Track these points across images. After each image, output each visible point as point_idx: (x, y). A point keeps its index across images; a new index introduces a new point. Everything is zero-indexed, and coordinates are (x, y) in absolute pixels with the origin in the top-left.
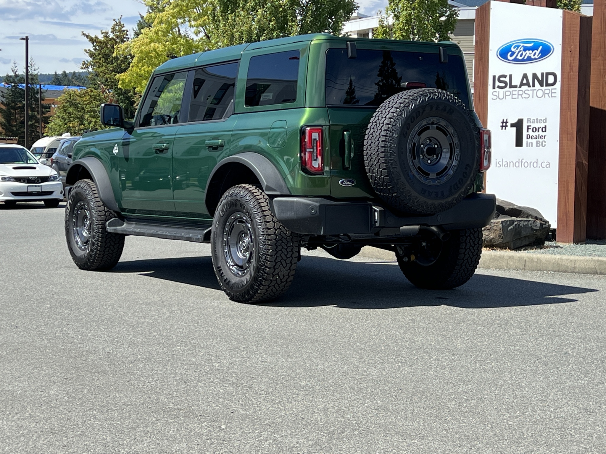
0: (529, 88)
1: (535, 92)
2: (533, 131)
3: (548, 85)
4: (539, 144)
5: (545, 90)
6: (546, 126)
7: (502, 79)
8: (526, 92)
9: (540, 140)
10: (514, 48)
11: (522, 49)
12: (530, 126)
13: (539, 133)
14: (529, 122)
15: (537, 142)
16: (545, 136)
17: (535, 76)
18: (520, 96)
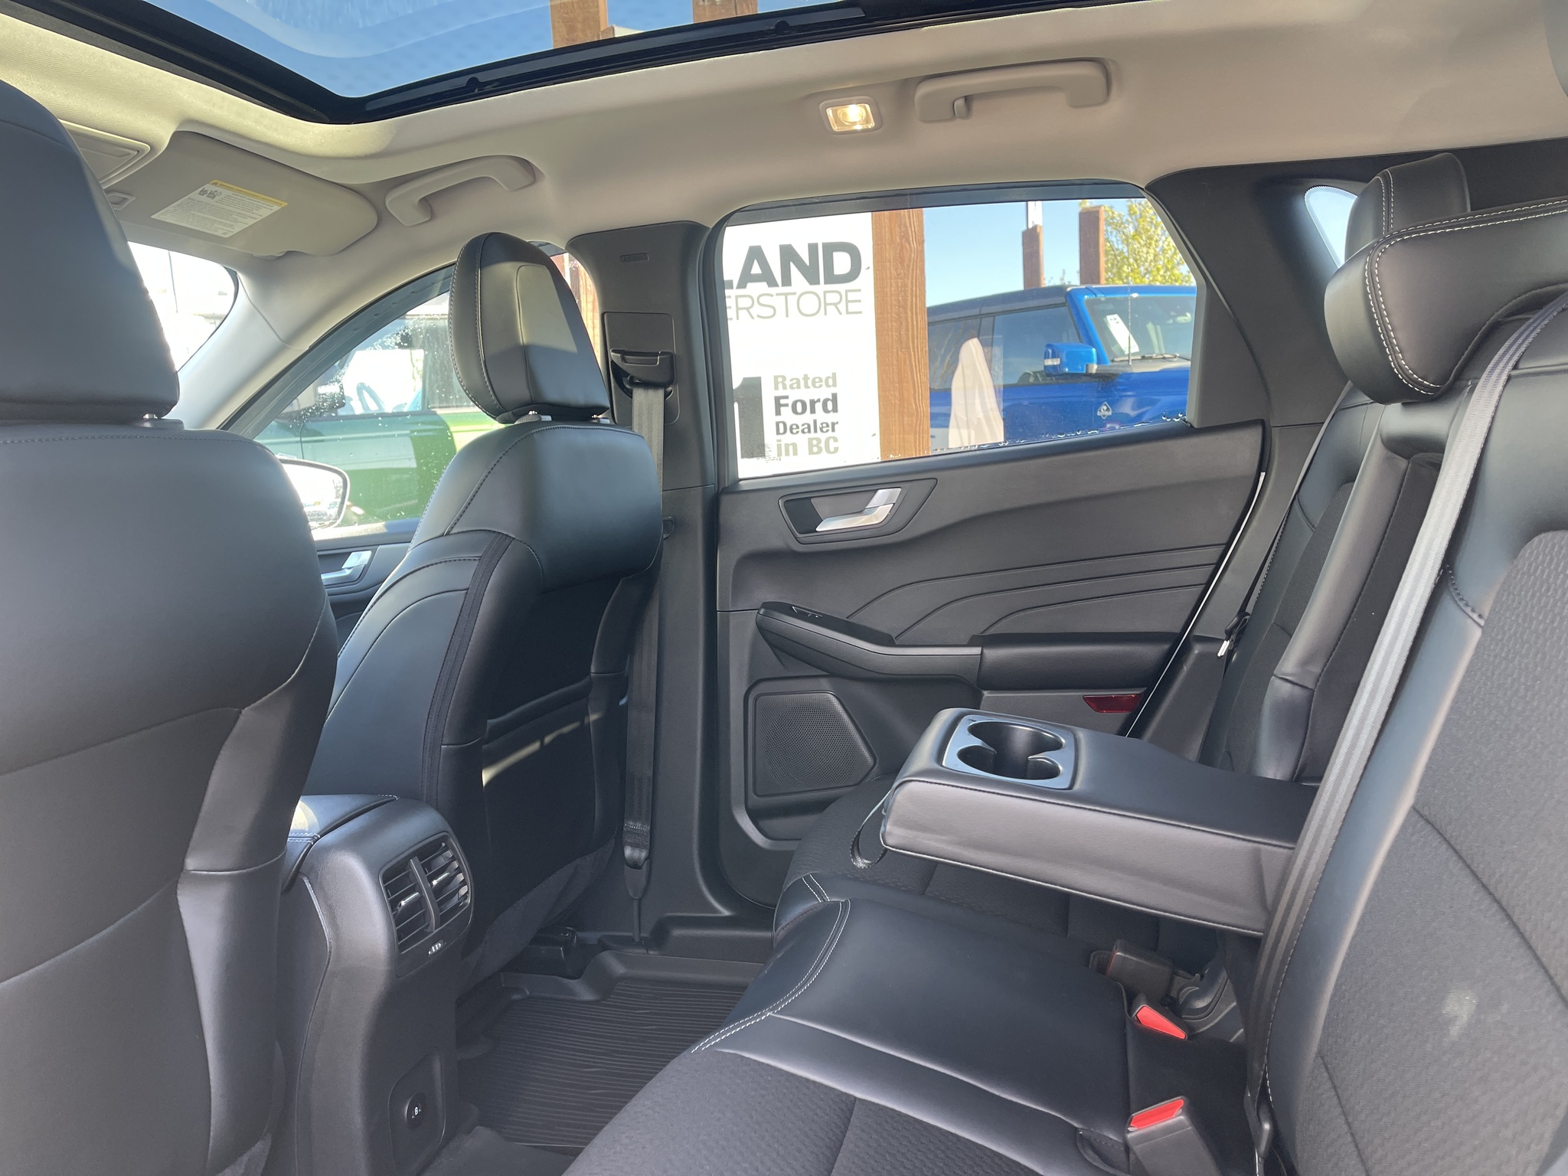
0: (773, 290)
2: (795, 411)
3: (831, 278)
4: (817, 446)
5: (825, 293)
6: (835, 396)
8: (763, 300)
9: (819, 434)
12: (787, 397)
13: (814, 417)
14: (780, 386)
15: (810, 440)
16: (833, 424)
17: (788, 254)
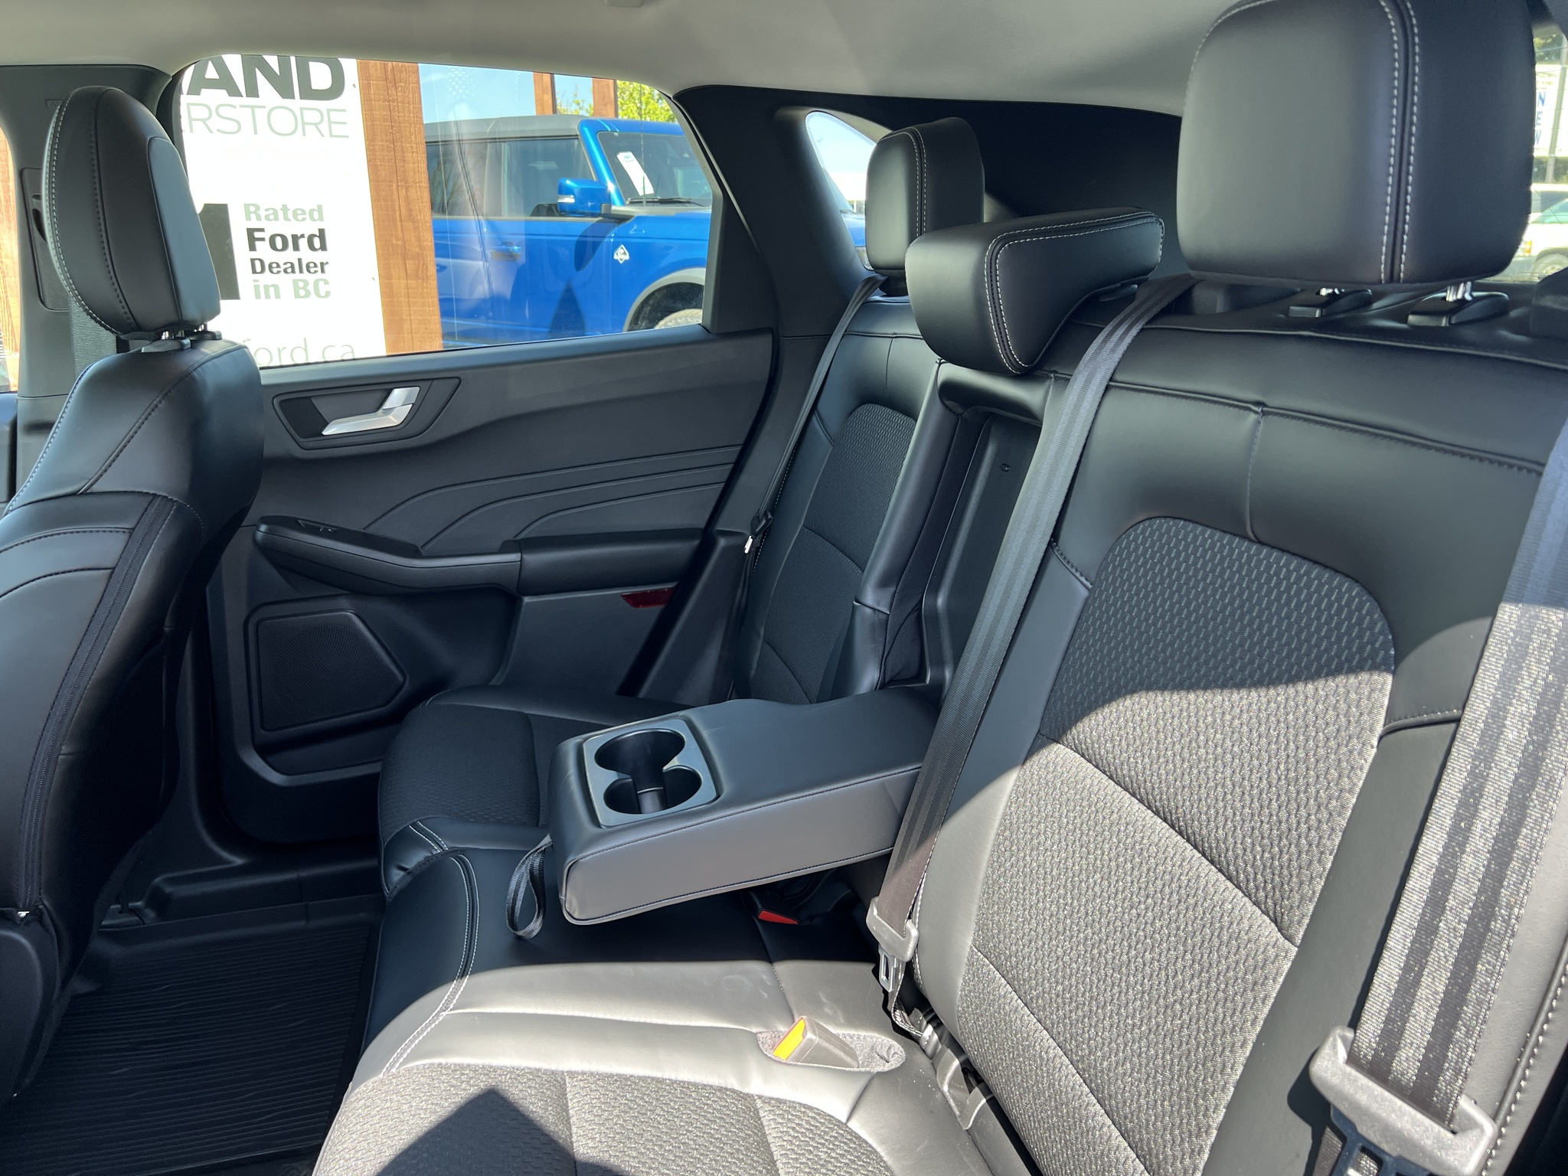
0: (236, 101)
1: (261, 115)
2: (273, 246)
3: (308, 93)
5: (302, 109)
6: (322, 232)
8: (223, 111)
9: (306, 276)
12: (262, 230)
13: (297, 255)
14: (253, 216)
15: (295, 282)
16: (323, 264)
18: (197, 128)
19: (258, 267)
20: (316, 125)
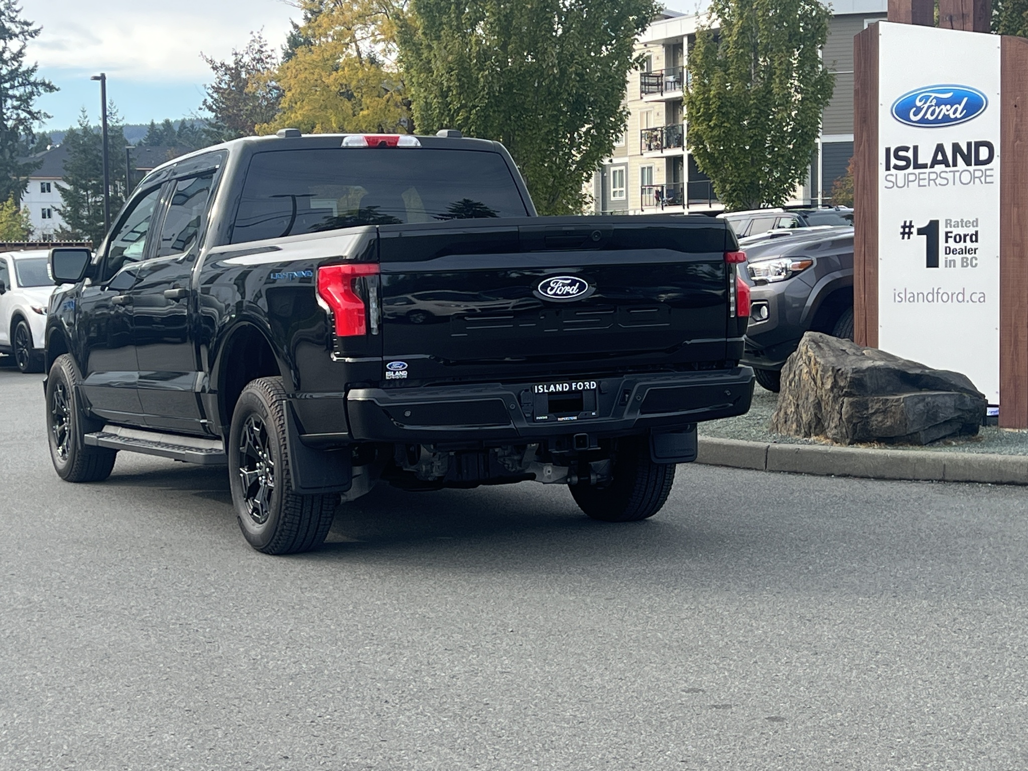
0: (948, 169)
1: (957, 174)
2: (955, 241)
3: (978, 162)
4: (966, 262)
5: (974, 170)
6: (977, 232)
7: (901, 153)
8: (943, 175)
9: (968, 255)
10: (920, 101)
11: (933, 103)
12: (951, 232)
13: (965, 244)
14: (948, 225)
15: (963, 258)
16: (975, 249)
17: (956, 148)
18: (932, 182)
19: (949, 251)
20: (979, 178)
